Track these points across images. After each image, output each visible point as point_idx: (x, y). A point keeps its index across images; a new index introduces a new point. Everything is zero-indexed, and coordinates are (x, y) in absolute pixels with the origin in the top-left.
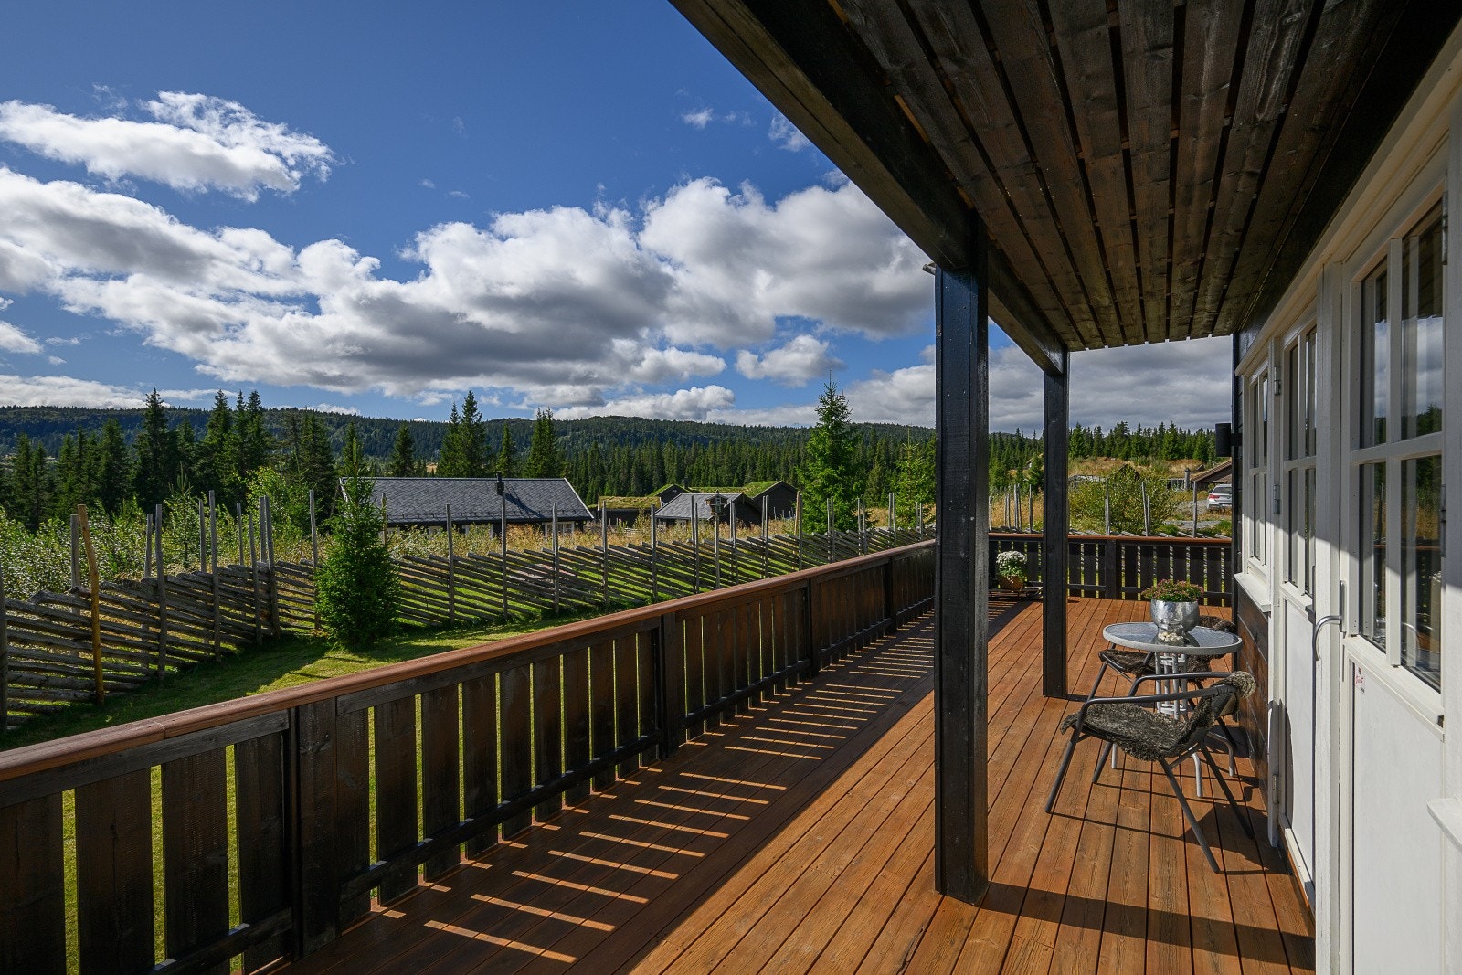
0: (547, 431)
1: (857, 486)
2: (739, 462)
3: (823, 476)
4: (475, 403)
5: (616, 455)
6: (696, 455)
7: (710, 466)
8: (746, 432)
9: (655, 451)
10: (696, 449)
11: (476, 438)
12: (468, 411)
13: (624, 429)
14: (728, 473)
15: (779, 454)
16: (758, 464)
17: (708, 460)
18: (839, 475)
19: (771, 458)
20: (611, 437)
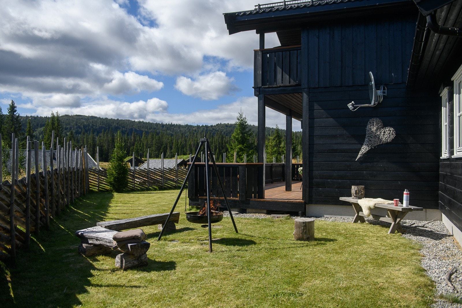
0: (56, 125)
1: (251, 152)
2: (162, 145)
3: (238, 148)
4: (15, 107)
5: (85, 139)
6: (135, 140)
7: (145, 147)
8: (163, 127)
9: (110, 138)
10: (134, 137)
11: (16, 127)
12: (11, 111)
13: (86, 123)
14: (155, 151)
15: (186, 141)
16: (173, 147)
17: (143, 144)
18: (244, 148)
19: (181, 143)
20: (77, 128)
